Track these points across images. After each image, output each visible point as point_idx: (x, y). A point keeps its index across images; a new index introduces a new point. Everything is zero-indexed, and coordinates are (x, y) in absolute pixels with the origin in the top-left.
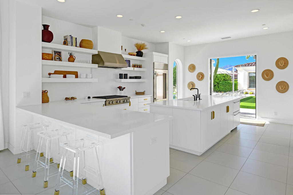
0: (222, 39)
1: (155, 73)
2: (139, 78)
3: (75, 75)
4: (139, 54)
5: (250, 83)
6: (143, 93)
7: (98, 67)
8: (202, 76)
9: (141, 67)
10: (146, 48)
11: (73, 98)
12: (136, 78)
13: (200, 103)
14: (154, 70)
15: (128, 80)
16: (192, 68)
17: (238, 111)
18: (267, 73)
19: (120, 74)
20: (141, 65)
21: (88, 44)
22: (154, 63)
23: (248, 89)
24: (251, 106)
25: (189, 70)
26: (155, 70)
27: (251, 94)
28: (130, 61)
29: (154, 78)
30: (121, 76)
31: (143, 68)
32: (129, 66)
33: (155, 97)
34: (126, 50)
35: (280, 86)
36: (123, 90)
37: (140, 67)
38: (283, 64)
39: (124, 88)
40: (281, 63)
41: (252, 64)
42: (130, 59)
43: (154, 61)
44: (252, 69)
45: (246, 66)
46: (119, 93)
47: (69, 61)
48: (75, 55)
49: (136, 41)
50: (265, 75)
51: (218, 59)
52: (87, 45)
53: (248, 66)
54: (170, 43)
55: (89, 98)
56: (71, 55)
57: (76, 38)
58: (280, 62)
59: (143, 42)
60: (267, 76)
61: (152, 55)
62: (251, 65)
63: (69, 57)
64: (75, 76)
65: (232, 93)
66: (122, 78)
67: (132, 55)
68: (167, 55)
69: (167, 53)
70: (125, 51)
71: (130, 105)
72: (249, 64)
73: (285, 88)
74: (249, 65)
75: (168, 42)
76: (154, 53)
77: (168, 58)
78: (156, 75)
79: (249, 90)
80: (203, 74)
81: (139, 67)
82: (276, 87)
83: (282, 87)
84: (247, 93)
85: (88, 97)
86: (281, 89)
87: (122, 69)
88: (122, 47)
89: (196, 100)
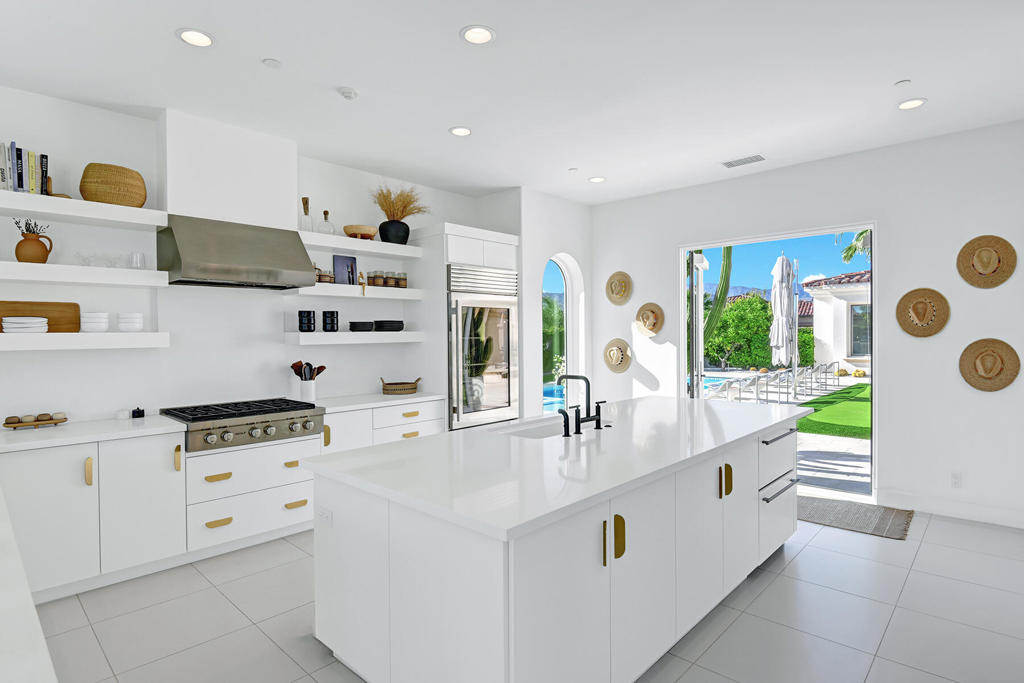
0: (729, 165)
1: (454, 306)
2: (396, 326)
3: (46, 320)
4: (394, 231)
5: (855, 339)
6: (410, 388)
7: (170, 283)
8: (656, 318)
9: (402, 283)
10: (420, 210)
11: (44, 420)
12: (381, 326)
13: (598, 446)
14: (449, 296)
15: (343, 337)
16: (621, 287)
17: (789, 476)
18: (920, 306)
19: (301, 313)
20: (402, 276)
21: (107, 183)
22: (449, 267)
23: (848, 361)
24: (855, 428)
25: (608, 293)
26: (454, 297)
27: (860, 376)
28: (355, 259)
29: (450, 329)
30: (306, 321)
31: (411, 287)
32: (352, 281)
33: (455, 406)
34: (329, 216)
35: (978, 362)
36: (311, 378)
37: (399, 283)
38: (994, 265)
39: (321, 369)
40: (981, 261)
41: (862, 275)
42: (354, 252)
43: (451, 259)
44: (861, 292)
45: (840, 283)
46: (297, 389)
47: (21, 256)
48: (48, 230)
49: (378, 183)
50: (912, 314)
51: (729, 250)
52: (103, 188)
53: (849, 282)
54: (523, 188)
55: (138, 414)
56: (31, 234)
57: (44, 157)
58: (979, 256)
59: (407, 187)
60: (921, 316)
61: (442, 235)
62: (858, 281)
63: (21, 241)
64: (49, 324)
65: (790, 374)
66: (309, 327)
67: (354, 236)
68: (514, 239)
69: (515, 230)
70: (326, 218)
71: (327, 442)
72: (851, 277)
73: (1002, 369)
74: (850, 279)
75: (519, 188)
76: (449, 227)
77: (519, 247)
78: (456, 313)
79: (853, 361)
80: (660, 309)
81: (392, 282)
82: (961, 365)
83: (989, 364)
84: (844, 373)
85: (134, 412)
86: (981, 372)
87: (302, 291)
88: (305, 201)
89: (578, 431)
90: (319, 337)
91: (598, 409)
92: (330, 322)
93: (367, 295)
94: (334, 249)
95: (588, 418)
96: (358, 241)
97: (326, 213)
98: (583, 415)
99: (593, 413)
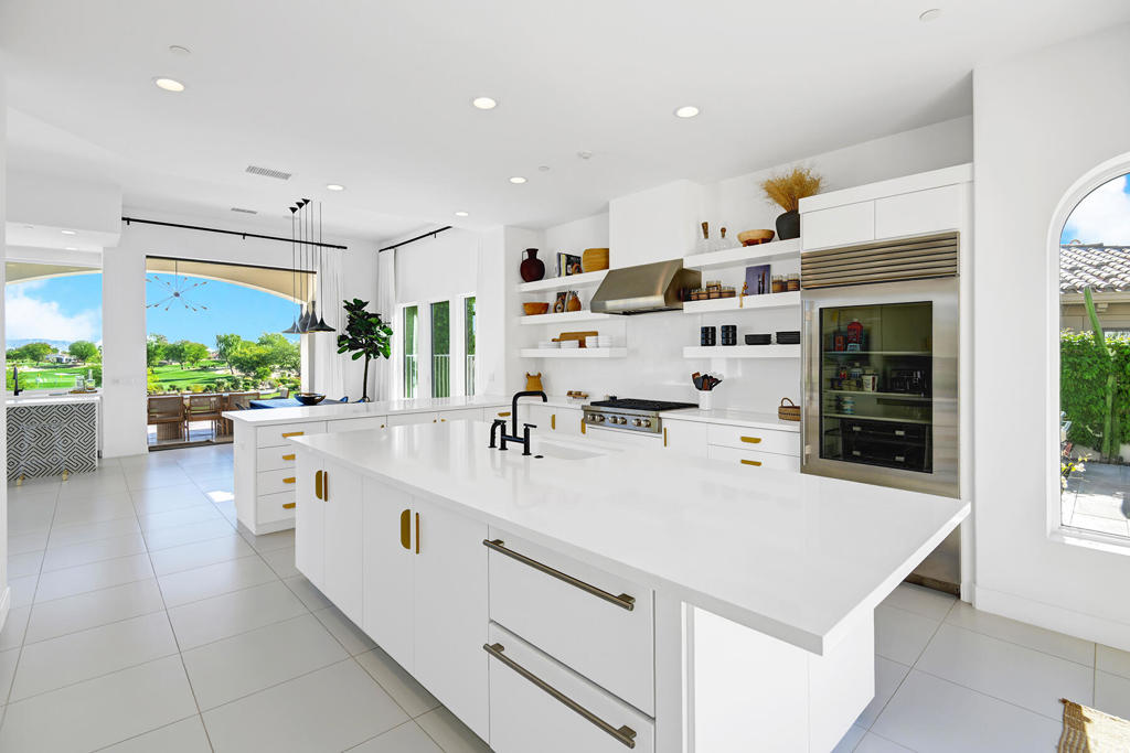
1: (807, 309)
11: (579, 395)
19: (703, 329)
26: (806, 296)
28: (769, 265)
30: (710, 337)
32: (761, 291)
34: (727, 231)
54: (976, 70)
64: (579, 343)
66: (713, 342)
68: (957, 172)
70: (723, 236)
71: (666, 443)
75: (972, 73)
77: (973, 184)
78: (809, 318)
88: (705, 226)
89: (503, 447)
90: (719, 351)
91: (527, 432)
92: (730, 335)
93: (745, 306)
94: (749, 261)
95: (515, 438)
96: (761, 246)
97: (723, 230)
98: (509, 432)
99: (521, 434)
